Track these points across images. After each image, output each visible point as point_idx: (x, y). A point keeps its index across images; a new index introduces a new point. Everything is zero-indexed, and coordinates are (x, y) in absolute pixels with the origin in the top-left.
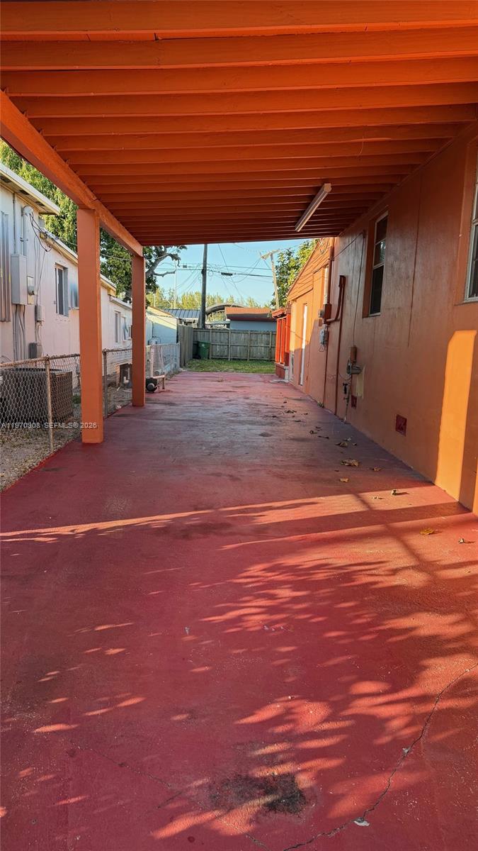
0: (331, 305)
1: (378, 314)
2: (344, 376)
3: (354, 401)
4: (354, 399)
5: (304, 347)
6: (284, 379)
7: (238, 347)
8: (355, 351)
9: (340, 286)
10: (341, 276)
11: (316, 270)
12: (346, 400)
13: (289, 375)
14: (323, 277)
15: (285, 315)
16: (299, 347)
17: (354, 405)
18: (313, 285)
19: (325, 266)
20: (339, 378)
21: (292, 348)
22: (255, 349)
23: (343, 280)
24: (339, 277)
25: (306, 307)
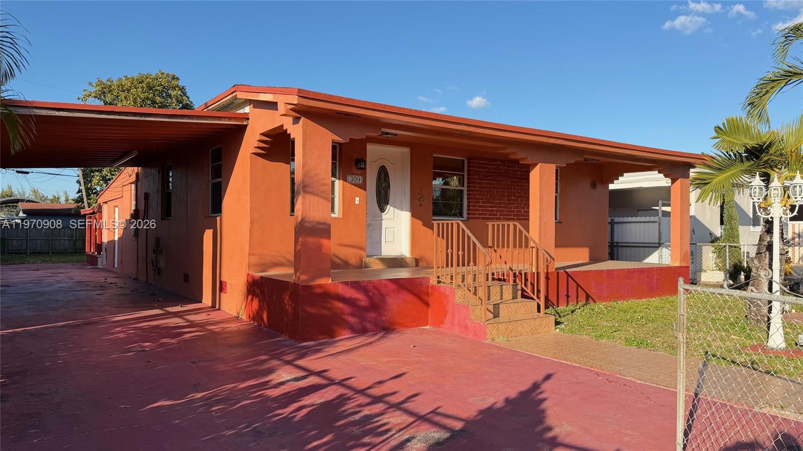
0: (139, 210)
1: (170, 218)
2: (152, 256)
3: (159, 271)
4: (159, 270)
5: (116, 239)
6: (97, 265)
7: (39, 241)
8: (158, 240)
9: (145, 199)
10: (145, 193)
11: (124, 184)
12: (154, 271)
13: (102, 262)
14: (131, 190)
15: (96, 213)
16: (112, 239)
17: (159, 274)
18: (122, 194)
19: (132, 183)
20: (148, 258)
21: (105, 240)
22: (57, 242)
23: (147, 196)
24: (143, 194)
25: (117, 209)
